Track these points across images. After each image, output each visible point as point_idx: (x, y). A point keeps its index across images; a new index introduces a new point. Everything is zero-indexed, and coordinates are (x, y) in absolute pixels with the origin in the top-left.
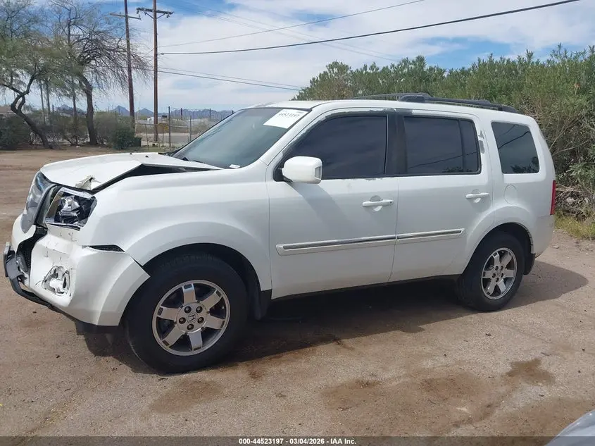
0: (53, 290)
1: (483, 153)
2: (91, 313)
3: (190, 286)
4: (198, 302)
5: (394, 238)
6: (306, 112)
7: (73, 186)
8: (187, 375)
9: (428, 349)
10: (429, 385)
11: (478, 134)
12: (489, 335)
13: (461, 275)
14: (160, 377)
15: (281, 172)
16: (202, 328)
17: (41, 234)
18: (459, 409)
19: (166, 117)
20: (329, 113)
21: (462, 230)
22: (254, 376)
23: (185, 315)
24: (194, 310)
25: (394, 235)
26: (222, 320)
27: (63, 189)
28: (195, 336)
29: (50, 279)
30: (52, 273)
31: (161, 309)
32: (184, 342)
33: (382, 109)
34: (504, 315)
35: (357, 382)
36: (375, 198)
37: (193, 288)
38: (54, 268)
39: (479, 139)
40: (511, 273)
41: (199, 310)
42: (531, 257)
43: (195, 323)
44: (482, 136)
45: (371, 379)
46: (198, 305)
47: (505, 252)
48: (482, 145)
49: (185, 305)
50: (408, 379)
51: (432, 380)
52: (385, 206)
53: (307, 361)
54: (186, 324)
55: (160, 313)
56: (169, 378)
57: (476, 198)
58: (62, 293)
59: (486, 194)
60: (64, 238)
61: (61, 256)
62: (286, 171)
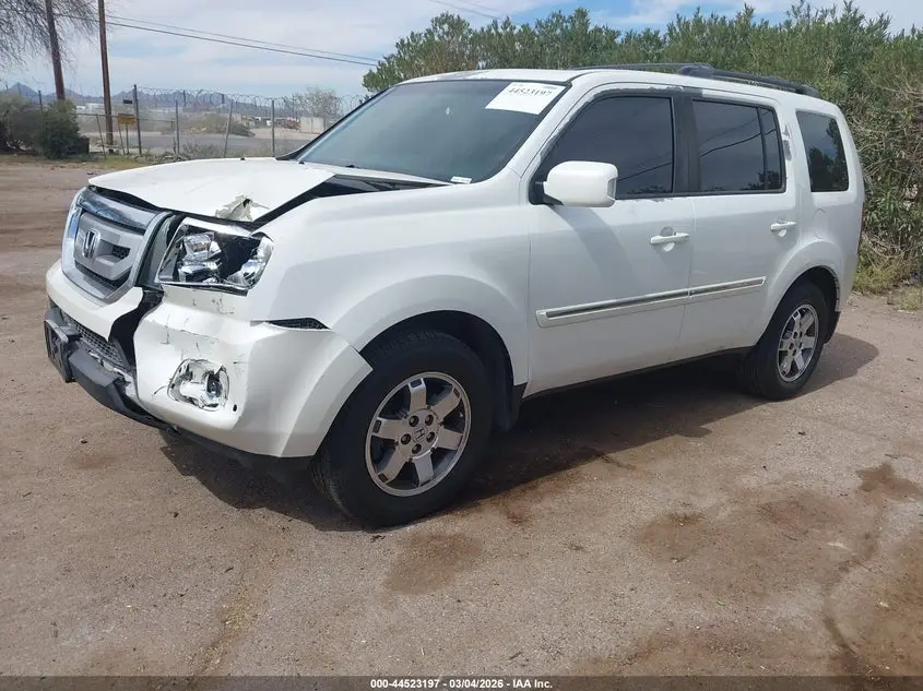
0: (191, 400)
1: (789, 159)
2: (270, 438)
3: (419, 383)
4: (429, 408)
5: (686, 293)
6: (563, 88)
7: (211, 213)
8: (413, 527)
9: (735, 461)
10: (770, 513)
11: (782, 130)
12: (803, 434)
13: (754, 347)
14: (371, 536)
15: (541, 188)
16: (433, 450)
17: (151, 301)
18: (831, 544)
19: (130, 102)
20: (599, 90)
21: (764, 278)
22: (518, 520)
23: (410, 431)
24: (422, 421)
25: (686, 290)
26: (459, 435)
27: (188, 221)
28: (422, 463)
29: (179, 383)
30: (184, 371)
31: (379, 423)
32: (408, 474)
33: (664, 87)
34: (802, 402)
35: (671, 517)
36: (666, 231)
37: (423, 385)
38: (186, 364)
39: (784, 137)
40: (810, 342)
41: (429, 421)
42: (834, 316)
43: (424, 444)
44: (787, 133)
45: (688, 511)
46: (428, 413)
47: (807, 310)
48: (788, 148)
49: (411, 413)
50: (736, 507)
51: (769, 505)
52: (678, 243)
53: (579, 490)
54: (412, 445)
55: (376, 429)
56: (386, 534)
57: (780, 230)
58: (215, 406)
59: (792, 223)
60: (202, 309)
61: (198, 340)
62: (549, 188)
